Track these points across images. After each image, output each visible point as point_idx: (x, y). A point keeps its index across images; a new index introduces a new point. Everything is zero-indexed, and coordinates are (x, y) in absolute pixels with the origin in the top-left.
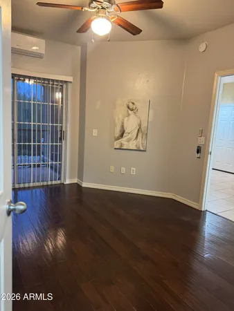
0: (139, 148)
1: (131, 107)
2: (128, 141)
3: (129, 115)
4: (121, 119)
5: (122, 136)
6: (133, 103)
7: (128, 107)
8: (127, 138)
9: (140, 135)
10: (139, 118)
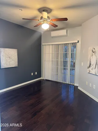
0: (96, 74)
1: (93, 51)
2: (92, 70)
3: (92, 55)
4: (90, 57)
5: (90, 66)
6: (94, 49)
7: (92, 51)
8: (91, 67)
9: (97, 66)
10: (96, 56)
